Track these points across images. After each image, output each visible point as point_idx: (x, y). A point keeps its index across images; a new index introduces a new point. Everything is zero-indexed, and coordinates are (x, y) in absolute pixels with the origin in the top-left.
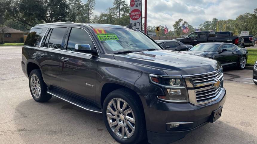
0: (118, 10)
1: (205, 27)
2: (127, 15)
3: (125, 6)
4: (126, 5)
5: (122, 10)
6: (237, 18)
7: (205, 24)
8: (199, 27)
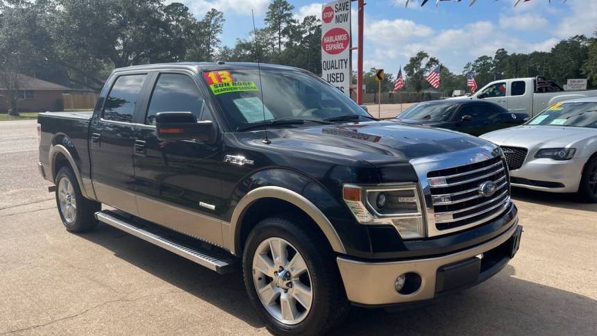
0: (276, 35)
1: (477, 71)
2: (296, 44)
3: (293, 24)
4: (294, 21)
5: (285, 32)
6: (554, 47)
7: (479, 63)
8: (464, 71)
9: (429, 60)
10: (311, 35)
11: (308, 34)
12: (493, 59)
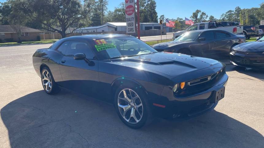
1: (227, 17)
7: (228, 14)
9: (201, 13)
10: (148, 4)
11: (147, 3)
12: (234, 11)
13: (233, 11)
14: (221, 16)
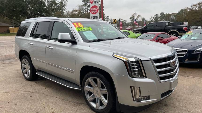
0: (86, 7)
1: (155, 19)
6: (179, 11)
7: (155, 17)
8: (150, 19)
9: (138, 16)
13: (159, 15)
14: (151, 18)
